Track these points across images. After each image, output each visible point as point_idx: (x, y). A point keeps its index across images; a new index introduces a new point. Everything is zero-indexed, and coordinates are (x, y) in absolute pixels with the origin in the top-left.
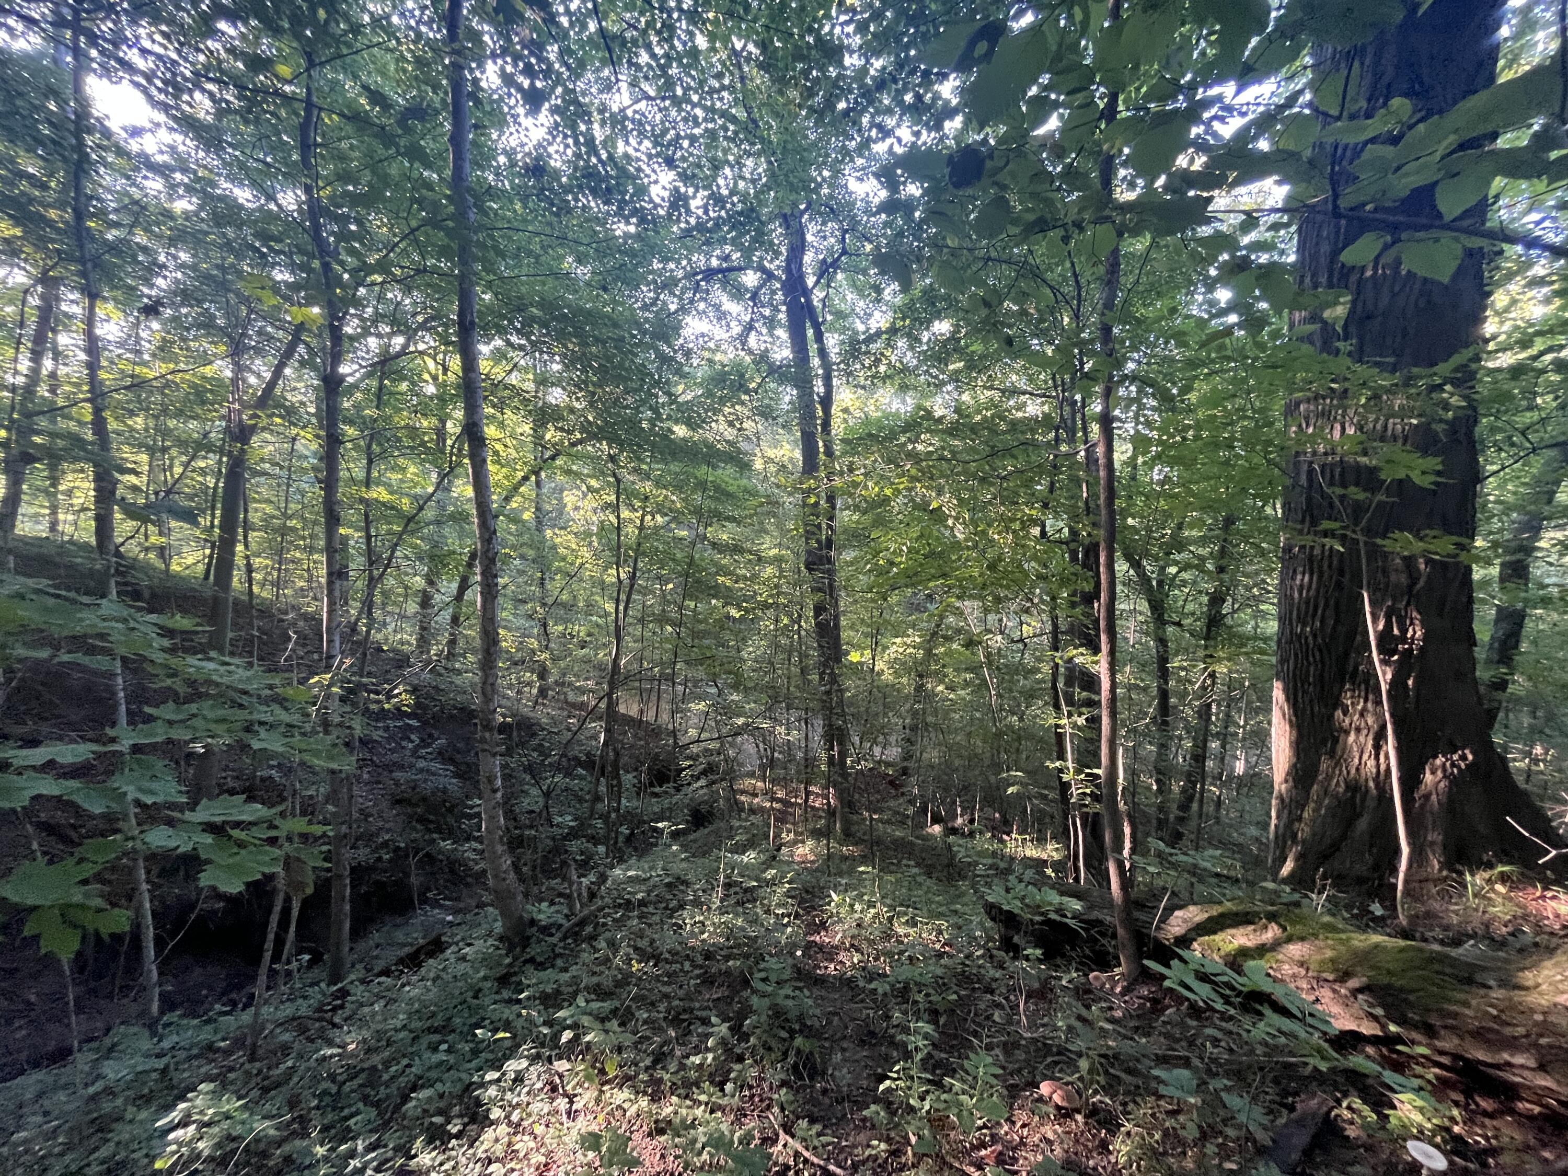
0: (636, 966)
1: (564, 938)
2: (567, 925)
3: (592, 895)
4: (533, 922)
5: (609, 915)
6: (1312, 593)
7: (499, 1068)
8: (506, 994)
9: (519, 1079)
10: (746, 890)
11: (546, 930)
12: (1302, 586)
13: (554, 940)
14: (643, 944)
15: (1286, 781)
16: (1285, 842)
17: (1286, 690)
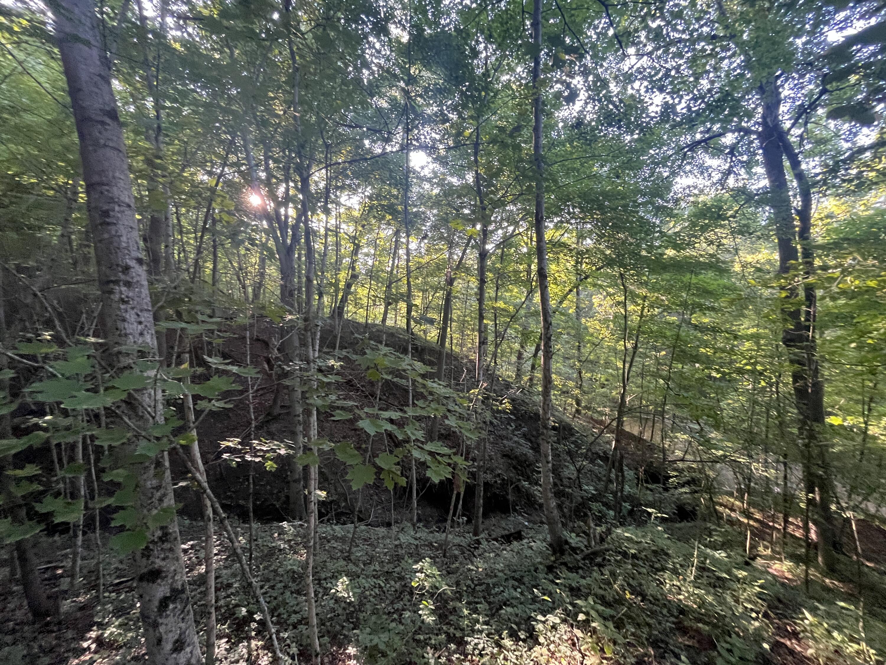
0: (628, 596)
1: (584, 559)
2: (586, 552)
3: (602, 540)
4: (567, 542)
5: (612, 556)
7: (545, 616)
8: (551, 577)
9: (554, 627)
11: (574, 550)
13: (579, 557)
14: (634, 583)
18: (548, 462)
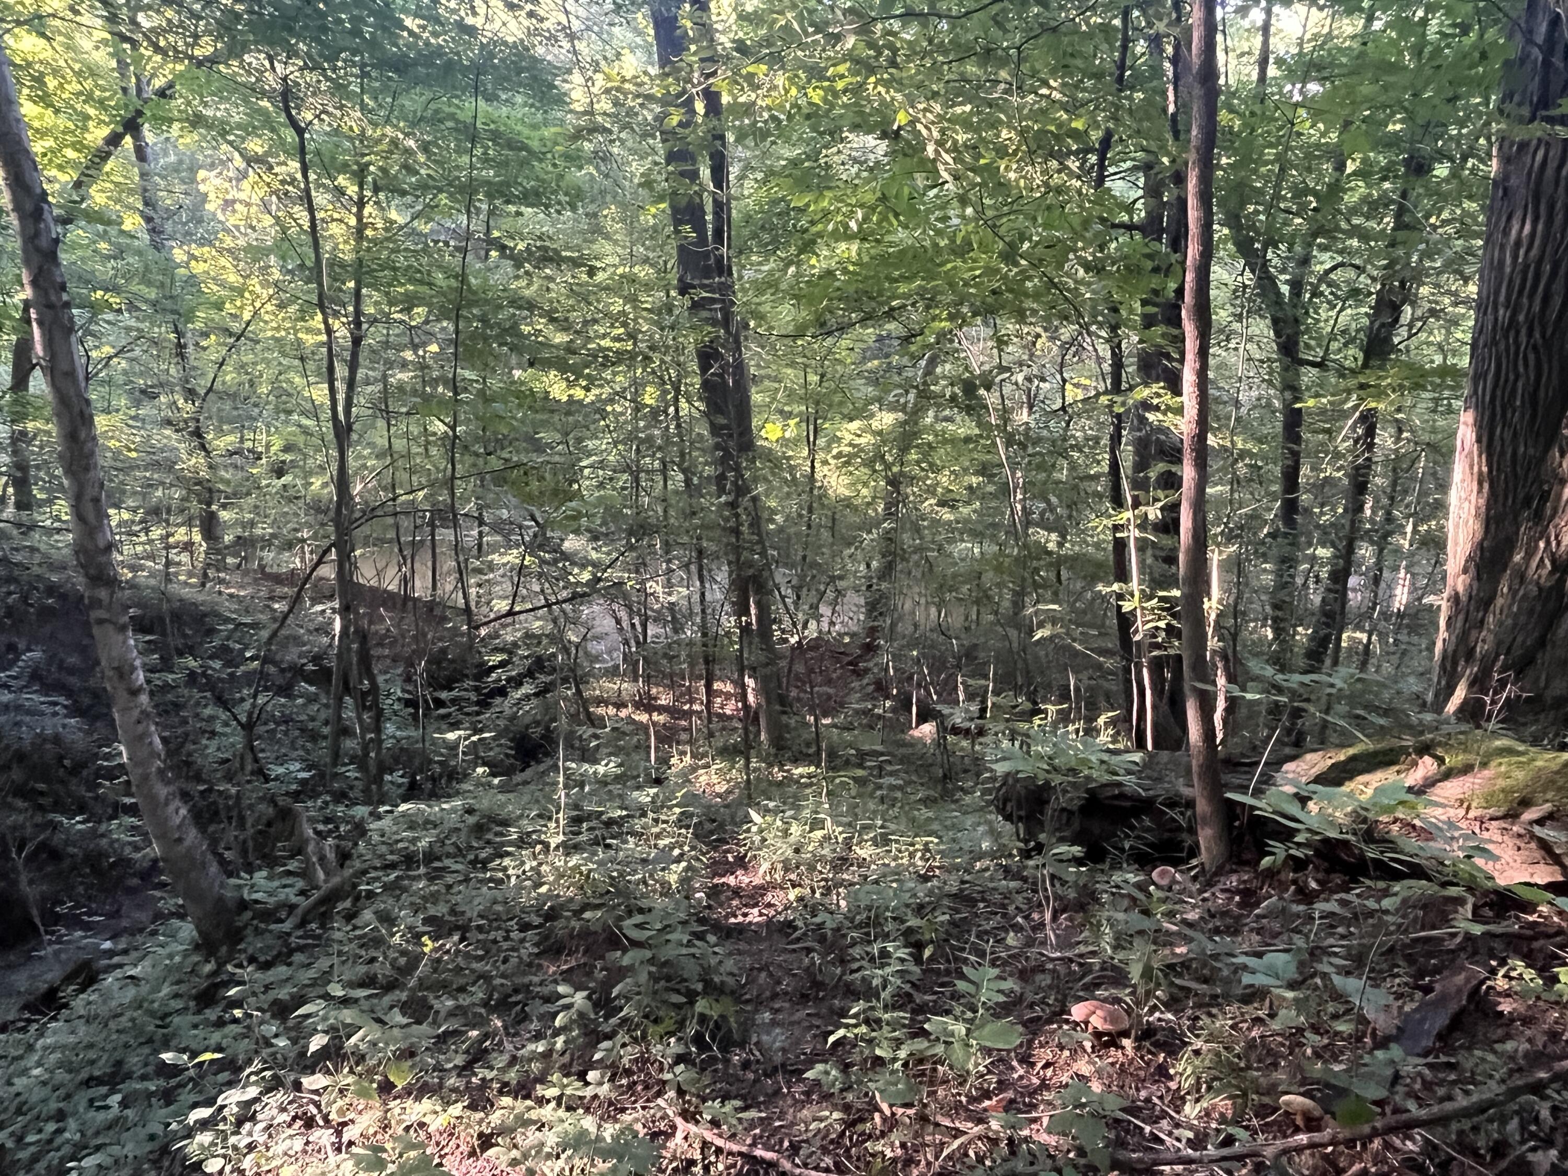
0: (429, 945)
1: (303, 923)
2: (304, 903)
3: (344, 857)
4: (243, 905)
5: (377, 879)
6: (1534, 252)
7: (210, 1102)
8: (212, 1014)
9: (246, 1115)
10: (610, 823)
11: (269, 915)
12: (1518, 243)
13: (287, 926)
14: (440, 910)
15: (1465, 571)
16: (1455, 664)
17: (1479, 425)
18: (135, 692)
